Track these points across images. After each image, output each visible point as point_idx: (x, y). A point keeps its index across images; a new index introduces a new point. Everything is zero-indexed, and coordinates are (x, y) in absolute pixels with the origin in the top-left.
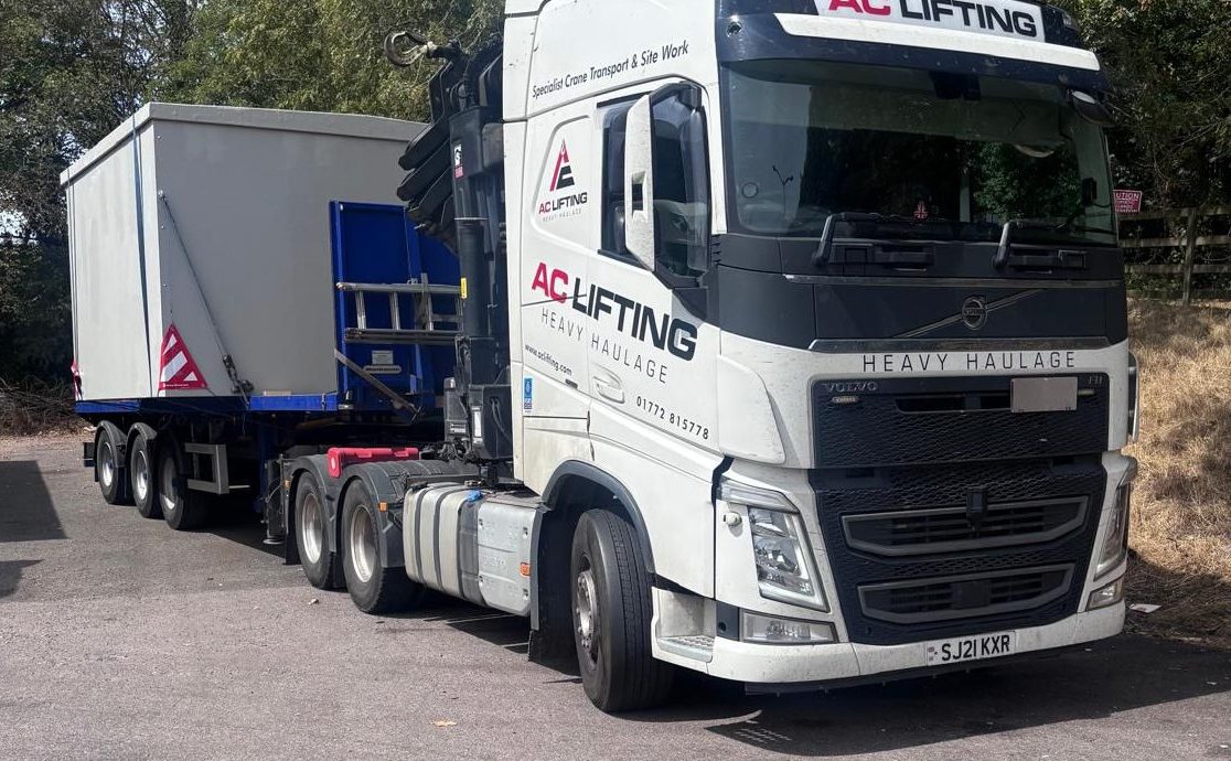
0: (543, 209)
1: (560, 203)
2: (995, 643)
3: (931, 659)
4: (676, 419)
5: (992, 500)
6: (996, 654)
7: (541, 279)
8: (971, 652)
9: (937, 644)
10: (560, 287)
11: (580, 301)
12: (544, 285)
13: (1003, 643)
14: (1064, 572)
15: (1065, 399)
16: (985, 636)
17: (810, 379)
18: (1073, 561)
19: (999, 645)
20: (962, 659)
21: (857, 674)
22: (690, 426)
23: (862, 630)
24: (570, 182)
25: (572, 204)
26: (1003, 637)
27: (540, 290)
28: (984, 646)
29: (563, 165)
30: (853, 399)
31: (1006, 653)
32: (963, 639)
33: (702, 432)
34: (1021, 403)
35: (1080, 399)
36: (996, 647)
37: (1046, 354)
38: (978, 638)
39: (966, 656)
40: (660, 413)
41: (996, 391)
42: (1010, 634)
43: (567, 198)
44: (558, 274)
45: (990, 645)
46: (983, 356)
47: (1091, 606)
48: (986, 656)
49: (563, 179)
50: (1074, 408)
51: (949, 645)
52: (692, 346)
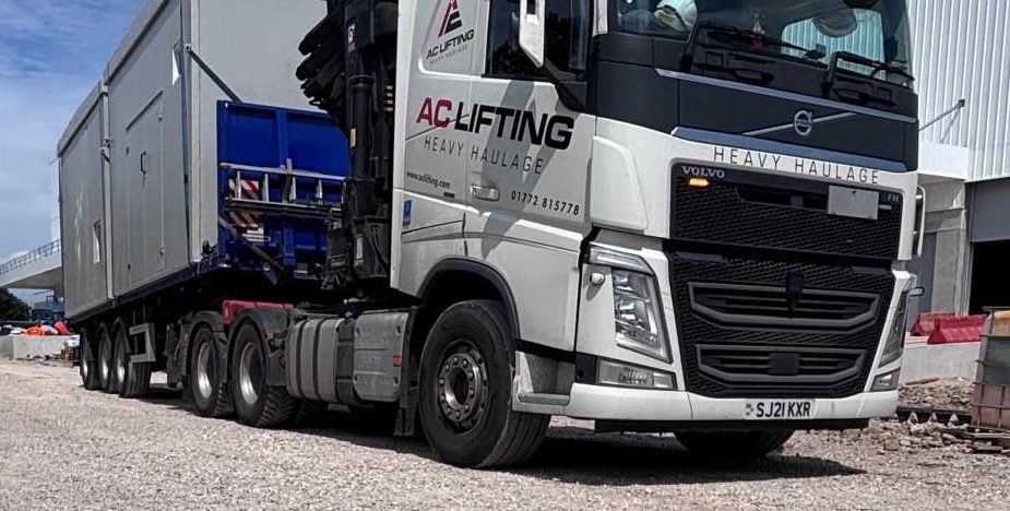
0: (431, 54)
1: (447, 45)
2: (799, 407)
3: (748, 414)
4: (548, 203)
5: (806, 285)
6: (799, 417)
7: (426, 112)
8: (780, 412)
9: (754, 402)
10: (443, 114)
11: (462, 121)
12: (428, 117)
13: (805, 409)
14: (857, 356)
15: (868, 209)
16: (792, 401)
17: (672, 160)
18: (864, 348)
19: (802, 409)
20: (772, 417)
21: (690, 419)
22: (561, 205)
23: (696, 384)
24: (459, 24)
25: (459, 42)
26: (806, 403)
27: (425, 122)
28: (790, 409)
29: (452, 11)
30: (704, 183)
31: (806, 417)
32: (775, 401)
33: (573, 209)
34: (833, 208)
35: (881, 212)
36: (799, 411)
37: (856, 170)
38: (787, 401)
39: (776, 415)
40: (533, 200)
41: (816, 193)
42: (811, 401)
43: (454, 39)
44: (442, 103)
45: (795, 409)
46: (808, 162)
47: (875, 388)
48: (791, 417)
49: (451, 23)
50: (875, 217)
51: (763, 404)
52: (568, 136)
